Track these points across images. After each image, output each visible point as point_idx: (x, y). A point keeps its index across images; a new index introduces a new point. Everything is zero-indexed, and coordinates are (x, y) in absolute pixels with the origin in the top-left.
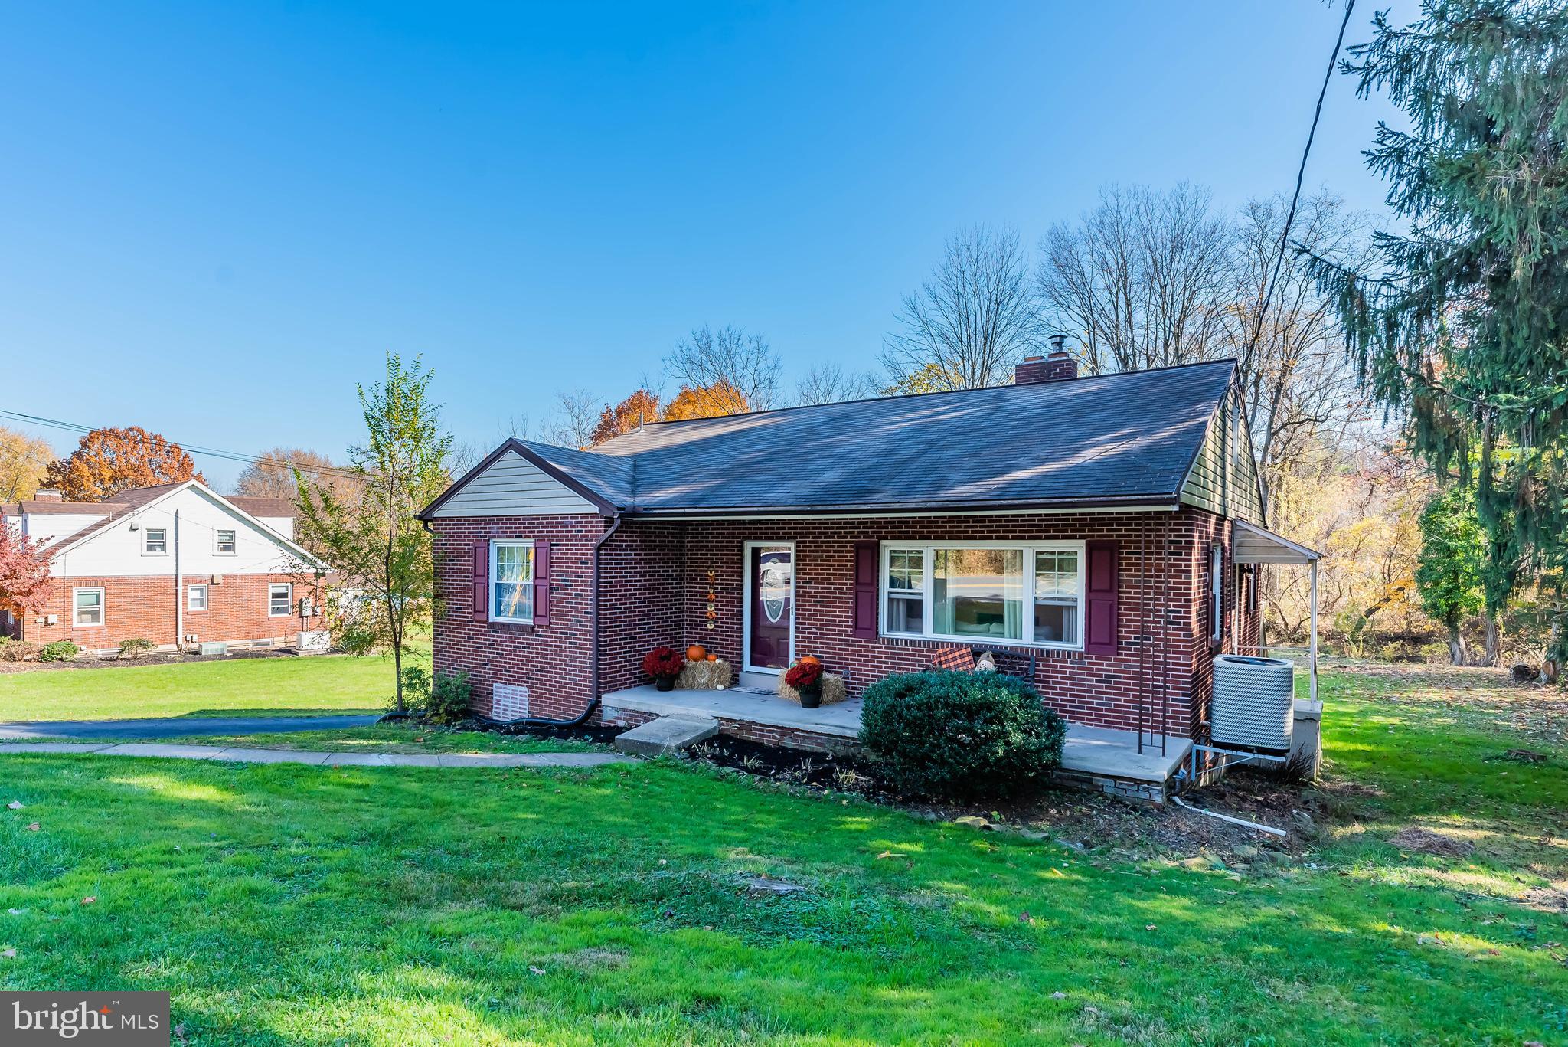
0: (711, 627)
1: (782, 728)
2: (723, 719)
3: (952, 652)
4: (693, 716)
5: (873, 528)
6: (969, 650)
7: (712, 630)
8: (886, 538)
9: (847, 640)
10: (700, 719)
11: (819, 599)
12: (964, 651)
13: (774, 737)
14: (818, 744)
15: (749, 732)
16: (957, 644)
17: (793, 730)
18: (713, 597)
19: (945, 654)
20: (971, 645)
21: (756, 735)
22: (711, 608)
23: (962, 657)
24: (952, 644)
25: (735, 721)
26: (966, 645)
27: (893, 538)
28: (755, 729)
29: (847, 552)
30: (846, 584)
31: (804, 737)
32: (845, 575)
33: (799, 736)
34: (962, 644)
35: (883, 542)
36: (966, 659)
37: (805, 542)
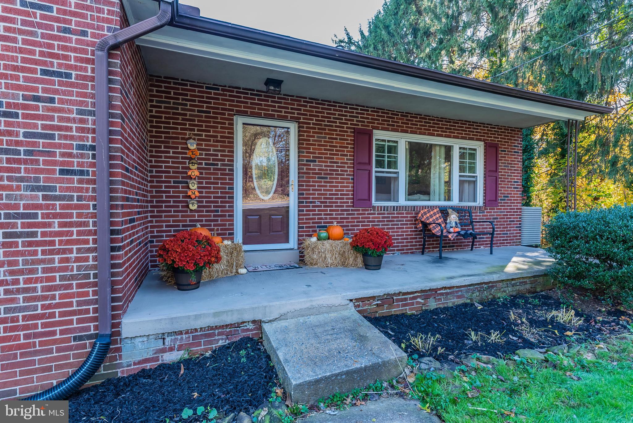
0: (193, 207)
1: (422, 291)
2: (357, 300)
3: (429, 212)
4: (321, 306)
5: (368, 118)
6: (438, 209)
7: (195, 211)
8: (377, 128)
9: (348, 210)
10: (331, 308)
11: (322, 176)
12: (435, 211)
13: (418, 303)
14: (459, 297)
15: (391, 305)
16: (431, 207)
17: (436, 290)
18: (197, 173)
19: (425, 213)
20: (439, 207)
21: (398, 306)
22: (194, 186)
23: (435, 214)
24: (428, 207)
25: (373, 298)
26: (436, 206)
27: (383, 129)
28: (398, 300)
29: (348, 136)
30: (347, 163)
31: (447, 294)
32: (346, 155)
33: (442, 294)
34: (434, 207)
35: (375, 131)
36: (438, 216)
37: (309, 124)
